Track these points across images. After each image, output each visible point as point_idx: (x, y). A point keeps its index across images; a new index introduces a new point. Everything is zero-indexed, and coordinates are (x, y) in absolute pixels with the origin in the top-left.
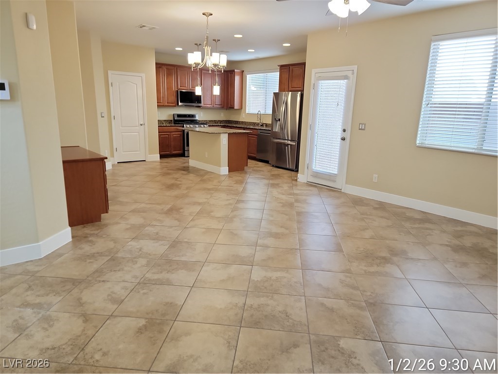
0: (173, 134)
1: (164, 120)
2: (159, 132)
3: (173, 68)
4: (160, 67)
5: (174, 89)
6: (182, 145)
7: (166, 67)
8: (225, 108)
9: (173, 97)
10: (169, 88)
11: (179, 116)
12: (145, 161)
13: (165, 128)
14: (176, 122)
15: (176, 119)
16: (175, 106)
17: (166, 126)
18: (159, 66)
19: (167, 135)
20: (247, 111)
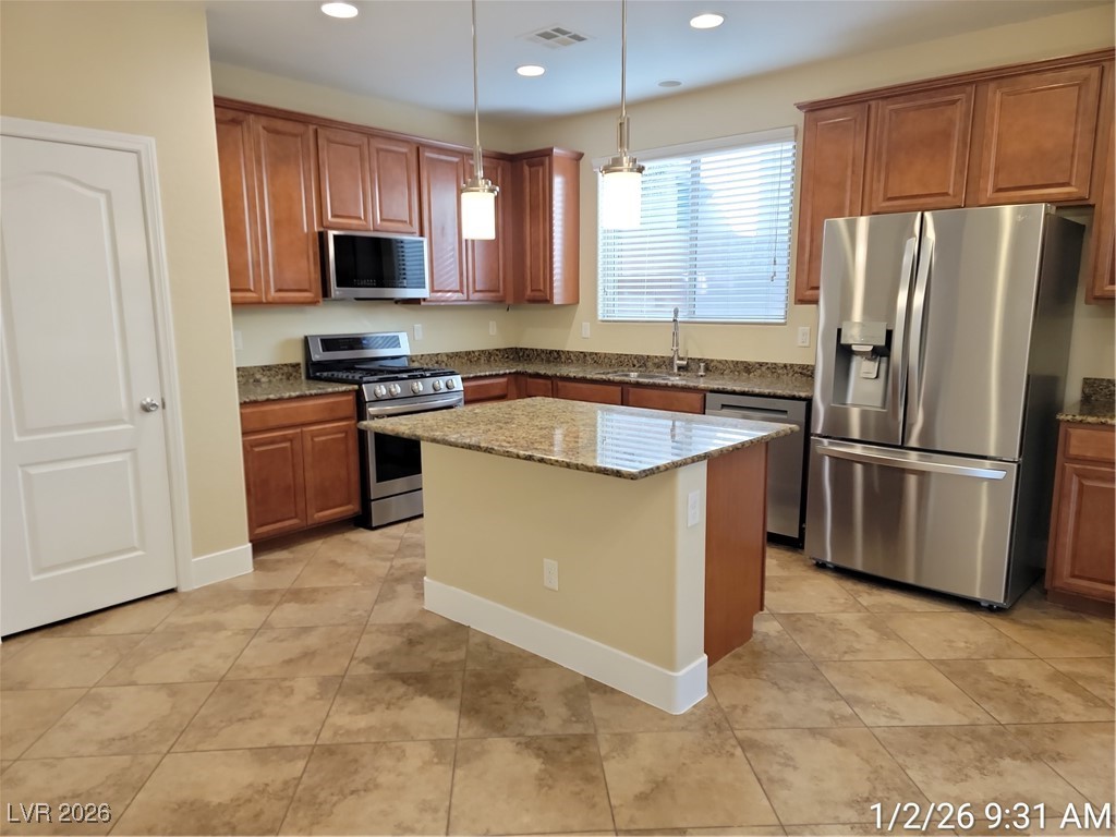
0: (314, 435)
1: (266, 369)
2: (245, 433)
3: (299, 128)
4: (235, 122)
5: (307, 225)
6: (355, 477)
7: (264, 121)
8: (510, 300)
9: (303, 264)
10: (285, 222)
11: (330, 343)
12: (172, 591)
13: (276, 407)
14: (316, 371)
15: (316, 357)
16: (313, 303)
17: (280, 400)
18: (231, 113)
19: (284, 439)
20: (600, 312)
